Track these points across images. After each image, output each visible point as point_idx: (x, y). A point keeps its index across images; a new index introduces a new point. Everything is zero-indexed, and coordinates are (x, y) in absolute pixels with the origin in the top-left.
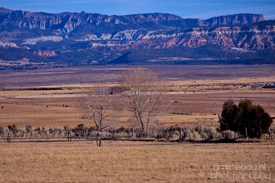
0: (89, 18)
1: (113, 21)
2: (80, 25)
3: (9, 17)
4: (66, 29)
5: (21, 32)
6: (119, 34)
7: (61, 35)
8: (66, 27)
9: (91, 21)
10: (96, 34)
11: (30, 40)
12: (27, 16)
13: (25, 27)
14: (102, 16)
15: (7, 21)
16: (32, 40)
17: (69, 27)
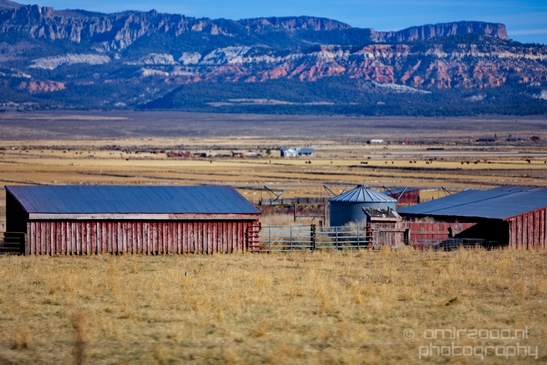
0: (162, 23)
1: (207, 29)
2: (146, 34)
3: (13, 16)
4: (119, 42)
5: (32, 46)
6: (216, 53)
7: (107, 54)
8: (118, 37)
9: (167, 29)
10: (171, 53)
11: (45, 60)
12: (48, 15)
13: (43, 36)
14: (189, 18)
15: (9, 24)
16: (50, 61)
17: (124, 39)
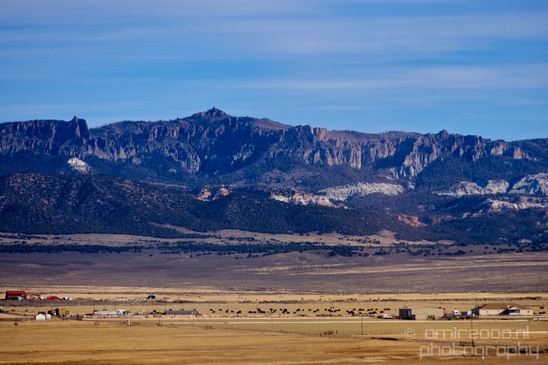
0: (455, 146)
1: (509, 152)
2: (438, 159)
4: (409, 168)
5: (310, 174)
6: (527, 181)
7: (398, 182)
8: (407, 163)
9: (462, 153)
10: (474, 180)
11: (334, 191)
12: (321, 138)
13: (318, 162)
14: (486, 141)
15: (278, 148)
16: (338, 191)
17: (414, 164)
